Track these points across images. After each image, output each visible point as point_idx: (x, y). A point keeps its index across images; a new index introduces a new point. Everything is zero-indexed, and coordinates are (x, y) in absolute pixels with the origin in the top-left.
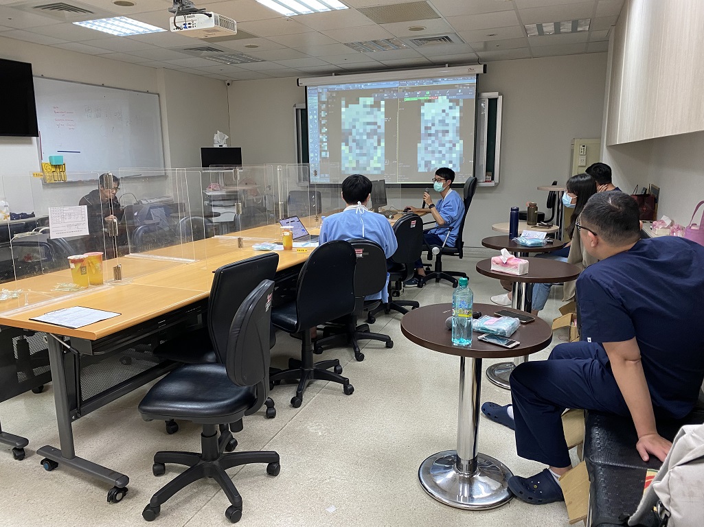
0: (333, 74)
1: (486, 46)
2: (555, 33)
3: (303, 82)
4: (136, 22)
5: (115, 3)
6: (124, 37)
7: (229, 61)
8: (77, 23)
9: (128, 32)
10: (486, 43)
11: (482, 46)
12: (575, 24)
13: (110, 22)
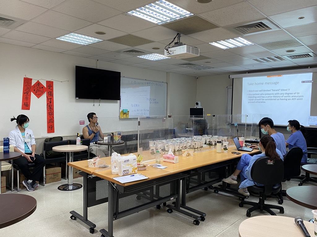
0: (247, 73)
3: (232, 76)
4: (160, 55)
5: (153, 48)
7: (198, 69)
8: (138, 57)
9: (157, 59)
13: (150, 55)
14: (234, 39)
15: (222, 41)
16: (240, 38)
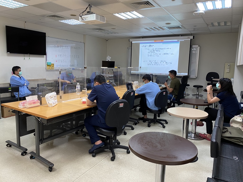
0: (141, 38)
1: (194, 30)
2: (218, 26)
3: (131, 40)
4: (77, 21)
5: (71, 15)
6: (74, 25)
7: (107, 33)
8: (60, 21)
10: (194, 29)
11: (193, 29)
12: (225, 23)
13: (69, 21)
14: (130, 12)
15: (122, 13)
16: (134, 11)
